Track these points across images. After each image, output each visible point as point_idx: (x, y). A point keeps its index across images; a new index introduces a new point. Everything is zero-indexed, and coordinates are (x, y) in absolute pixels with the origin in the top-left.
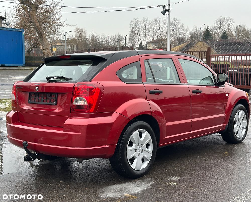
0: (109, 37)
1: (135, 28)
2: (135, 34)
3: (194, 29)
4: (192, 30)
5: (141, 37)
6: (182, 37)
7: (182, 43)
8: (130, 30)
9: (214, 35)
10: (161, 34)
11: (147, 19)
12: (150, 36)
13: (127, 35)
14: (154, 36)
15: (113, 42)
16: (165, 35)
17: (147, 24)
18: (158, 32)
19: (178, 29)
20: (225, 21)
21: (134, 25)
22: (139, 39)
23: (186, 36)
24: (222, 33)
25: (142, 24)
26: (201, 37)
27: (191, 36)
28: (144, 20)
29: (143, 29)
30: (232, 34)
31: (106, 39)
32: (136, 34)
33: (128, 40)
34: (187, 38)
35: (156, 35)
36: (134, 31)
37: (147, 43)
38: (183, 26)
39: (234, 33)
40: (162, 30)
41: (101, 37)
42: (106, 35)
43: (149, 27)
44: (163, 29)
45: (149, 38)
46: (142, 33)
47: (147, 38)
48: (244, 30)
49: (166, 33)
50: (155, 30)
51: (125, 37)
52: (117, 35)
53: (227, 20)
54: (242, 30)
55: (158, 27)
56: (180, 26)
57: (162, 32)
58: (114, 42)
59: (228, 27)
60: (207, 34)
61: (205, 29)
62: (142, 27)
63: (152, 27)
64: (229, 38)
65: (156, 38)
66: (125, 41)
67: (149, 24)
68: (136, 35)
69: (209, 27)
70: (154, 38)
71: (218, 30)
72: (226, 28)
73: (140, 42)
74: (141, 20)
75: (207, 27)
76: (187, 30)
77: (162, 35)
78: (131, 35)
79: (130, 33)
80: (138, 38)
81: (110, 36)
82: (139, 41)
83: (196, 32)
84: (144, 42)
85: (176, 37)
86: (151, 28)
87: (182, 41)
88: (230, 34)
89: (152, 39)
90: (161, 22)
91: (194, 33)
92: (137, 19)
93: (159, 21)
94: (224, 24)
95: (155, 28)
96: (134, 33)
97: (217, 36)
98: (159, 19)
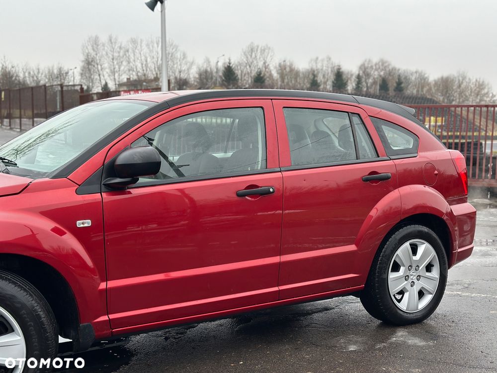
0: (38, 69)
1: (93, 54)
2: (92, 66)
3: (205, 64)
4: (201, 65)
5: (105, 73)
6: (184, 76)
7: (185, 87)
8: (82, 58)
9: (241, 75)
10: (144, 69)
11: (116, 39)
12: (123, 72)
13: (76, 68)
14: (131, 72)
15: (47, 80)
16: (151, 71)
17: (116, 47)
18: (139, 65)
19: (175, 62)
20: (259, 51)
21: (90, 47)
22: (102, 77)
23: (191, 76)
24: (255, 72)
25: (106, 48)
26: (219, 79)
27: (200, 75)
28: (111, 40)
29: (109, 57)
30: (271, 75)
31: (32, 73)
32: (94, 66)
33: (80, 77)
34: (192, 79)
35: (135, 70)
36: (90, 60)
37: (118, 85)
38: (185, 56)
39: (275, 75)
40: (146, 61)
41: (21, 70)
42: (33, 66)
43: (121, 54)
44: (149, 60)
45: (122, 75)
46: (106, 65)
47: (117, 75)
48: (292, 70)
49: (153, 67)
50: (131, 60)
51: (72, 71)
52: (55, 67)
53: (263, 51)
54: (288, 69)
55: (138, 55)
56: (179, 56)
57: (146, 65)
58: (49, 80)
59: (265, 63)
60: (229, 74)
61: (224, 63)
62: (107, 54)
63: (126, 55)
64: (266, 81)
65: (134, 77)
66: (72, 78)
67: (120, 48)
68: (94, 68)
69: (232, 62)
70: (131, 76)
71: (248, 67)
72: (261, 64)
73: (103, 83)
74: (104, 39)
75: (228, 61)
76: (192, 63)
77: (147, 70)
78: (84, 67)
79: (81, 64)
80: (99, 75)
81: (42, 67)
82: (102, 81)
83: (209, 70)
84: (111, 83)
85: (172, 76)
86: (123, 56)
87: (183, 85)
88: (267, 75)
89: (127, 79)
90: (144, 46)
91: (206, 72)
92: (97, 38)
93: (139, 43)
94: (258, 57)
95: (133, 58)
96: (89, 65)
97: (245, 78)
98: (139, 41)
